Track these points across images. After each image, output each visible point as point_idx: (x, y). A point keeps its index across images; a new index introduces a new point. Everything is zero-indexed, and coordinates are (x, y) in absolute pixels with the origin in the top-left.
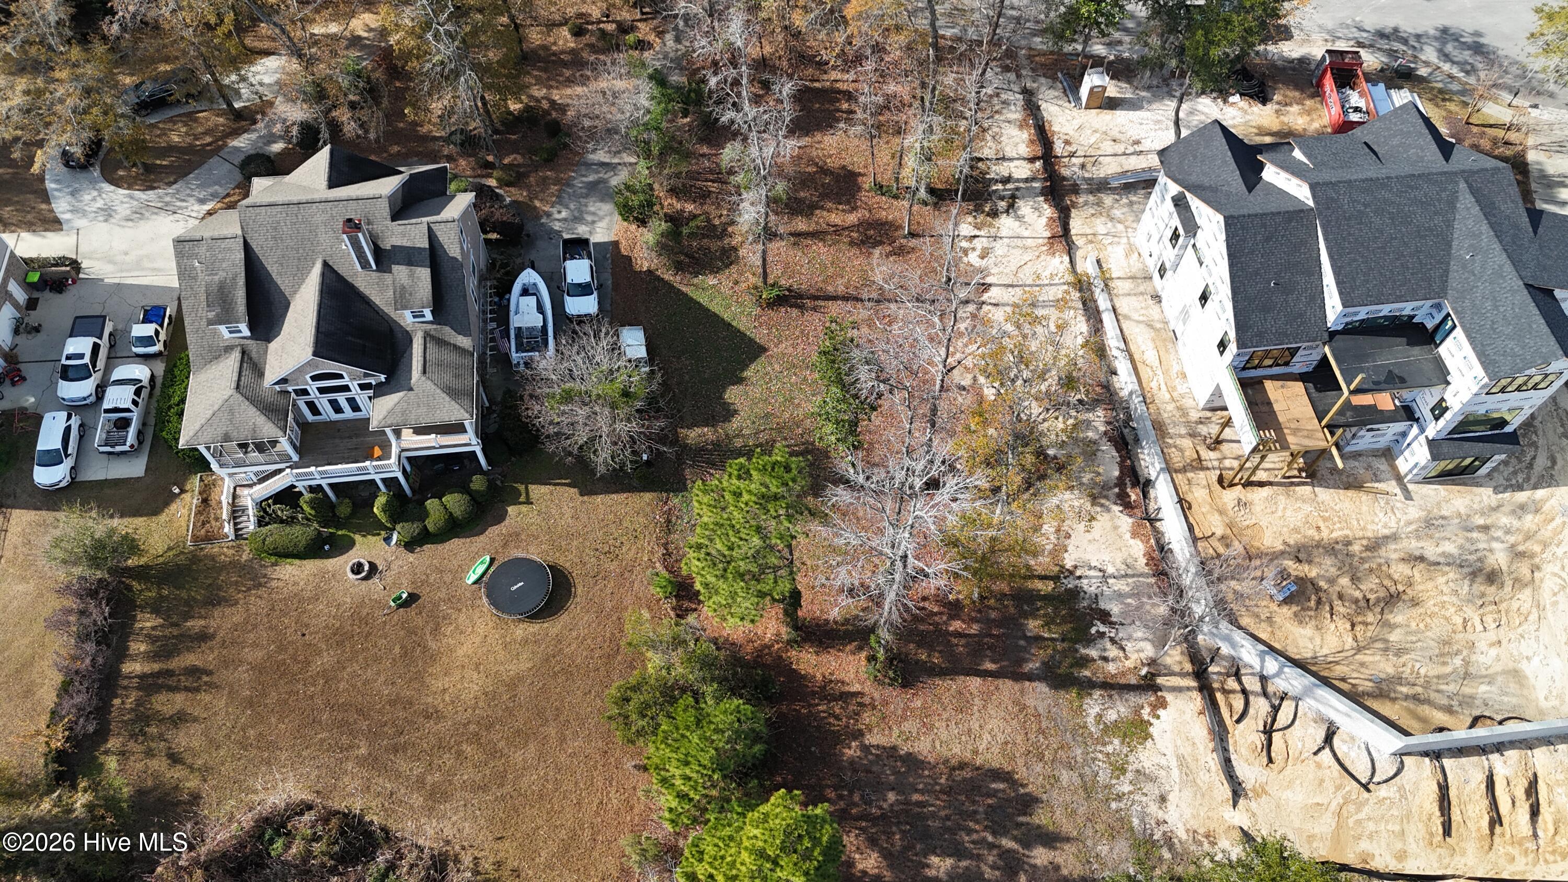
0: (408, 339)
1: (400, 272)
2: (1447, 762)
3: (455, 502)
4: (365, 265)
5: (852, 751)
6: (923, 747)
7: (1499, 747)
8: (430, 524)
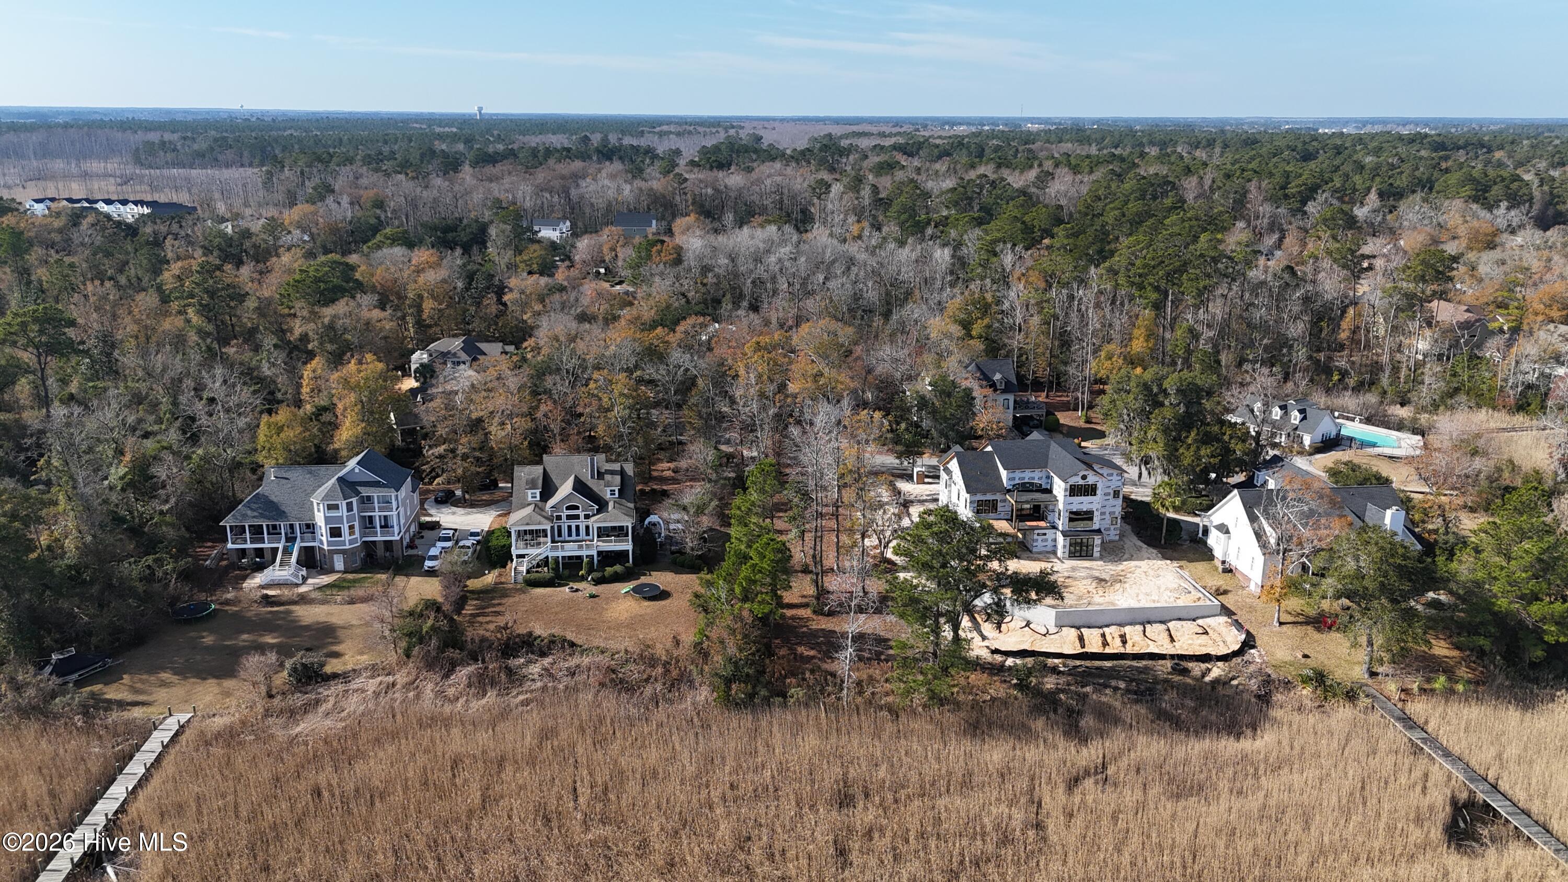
0: (607, 503)
1: (608, 477)
2: (1084, 631)
3: (618, 568)
4: (592, 477)
5: (805, 629)
6: (837, 629)
7: (1107, 626)
8: (606, 574)
